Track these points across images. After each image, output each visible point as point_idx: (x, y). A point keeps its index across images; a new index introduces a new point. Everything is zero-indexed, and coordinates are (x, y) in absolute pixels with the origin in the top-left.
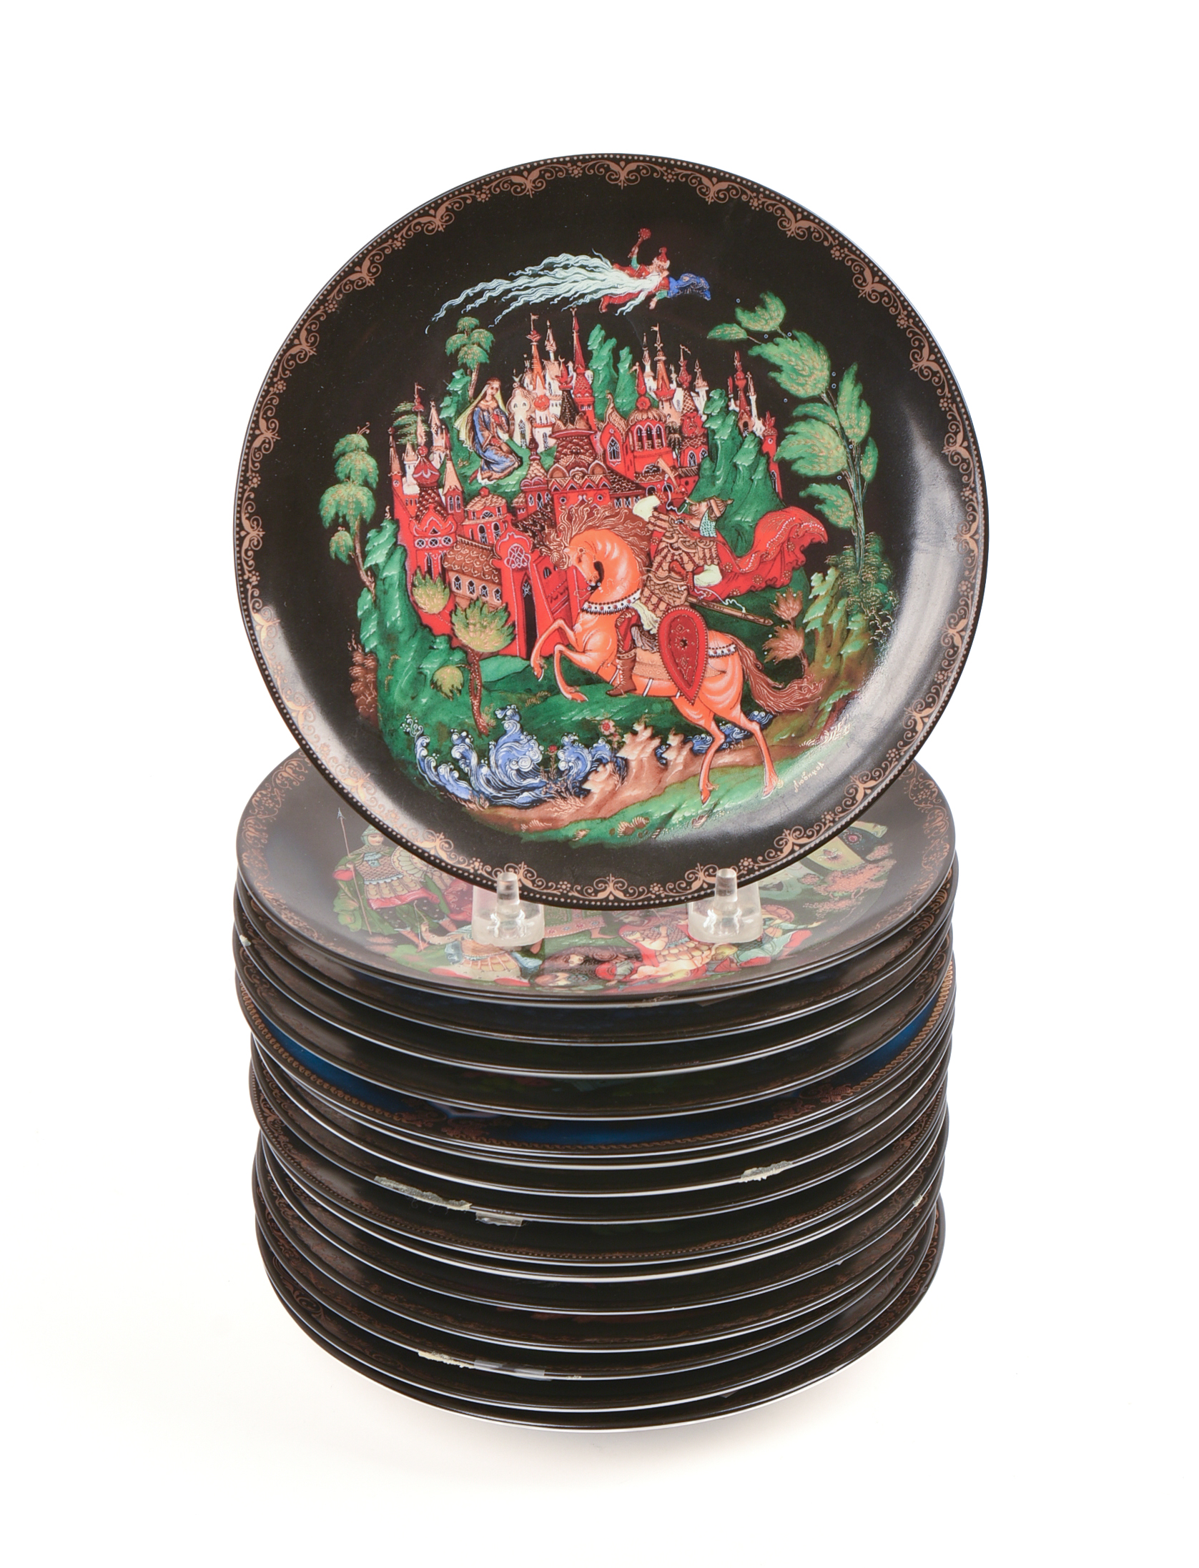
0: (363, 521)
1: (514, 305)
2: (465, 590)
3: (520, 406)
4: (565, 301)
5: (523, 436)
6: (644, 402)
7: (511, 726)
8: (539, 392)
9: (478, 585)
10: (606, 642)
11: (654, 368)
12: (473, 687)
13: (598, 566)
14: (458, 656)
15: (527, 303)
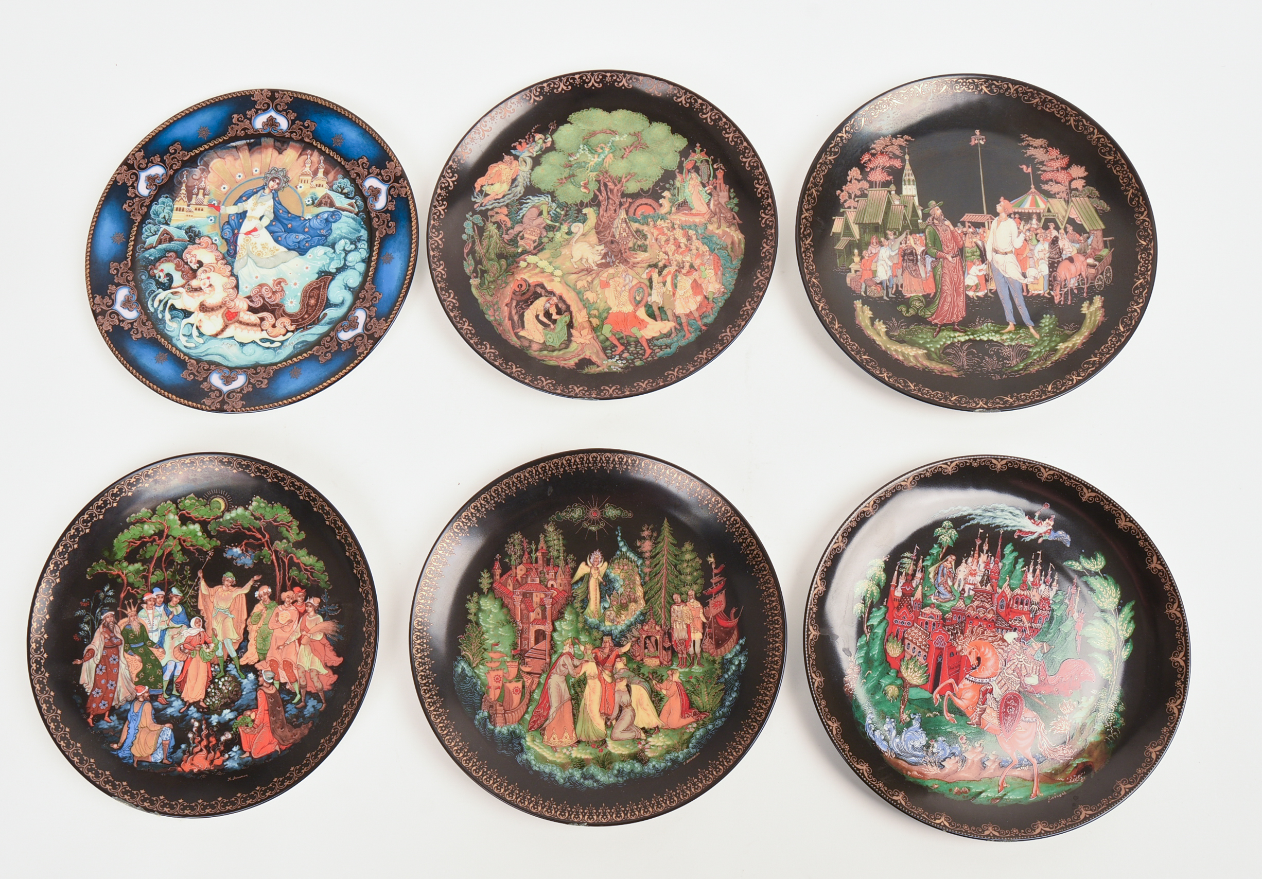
0: (872, 602)
1: (972, 522)
2: (910, 651)
3: (963, 571)
4: (998, 527)
5: (959, 585)
6: (1024, 585)
7: (916, 724)
8: (974, 568)
9: (917, 649)
10: (973, 697)
11: (1034, 571)
12: (902, 698)
13: (979, 659)
14: (899, 682)
15: (978, 523)
